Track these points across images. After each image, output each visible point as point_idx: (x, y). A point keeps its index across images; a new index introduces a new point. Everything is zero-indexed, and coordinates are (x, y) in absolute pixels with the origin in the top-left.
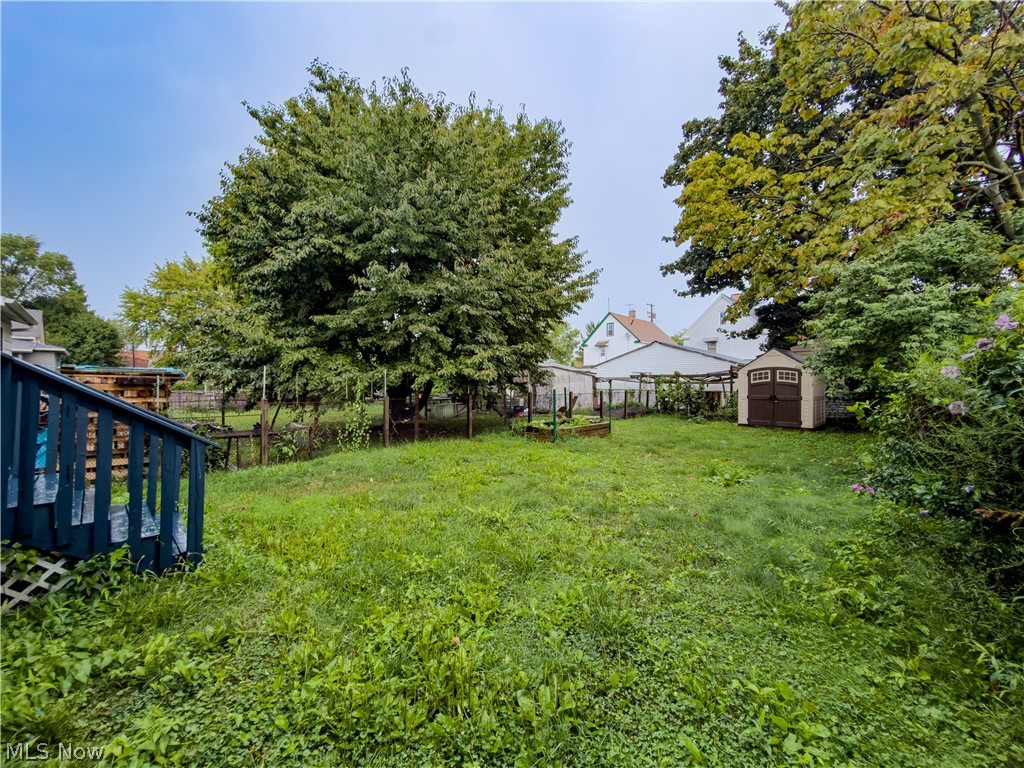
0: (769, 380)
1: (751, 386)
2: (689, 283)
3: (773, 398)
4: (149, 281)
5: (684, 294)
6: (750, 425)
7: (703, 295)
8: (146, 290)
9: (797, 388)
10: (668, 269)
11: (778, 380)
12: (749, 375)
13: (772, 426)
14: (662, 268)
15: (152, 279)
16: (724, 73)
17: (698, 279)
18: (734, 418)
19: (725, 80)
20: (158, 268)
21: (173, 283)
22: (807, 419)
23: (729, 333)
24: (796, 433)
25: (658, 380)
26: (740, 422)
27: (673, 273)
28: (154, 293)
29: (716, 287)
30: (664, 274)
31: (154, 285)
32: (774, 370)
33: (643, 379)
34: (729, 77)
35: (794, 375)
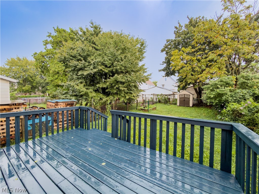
0: (183, 97)
1: (180, 98)
2: (165, 74)
3: (184, 100)
4: (5, 63)
5: (164, 76)
6: (180, 106)
7: (168, 77)
8: (4, 66)
9: (189, 98)
10: (160, 71)
11: (185, 97)
12: (179, 95)
13: (184, 106)
14: (159, 70)
15: (6, 63)
16: (175, 29)
17: (167, 73)
18: (176, 104)
19: (175, 31)
20: (8, 59)
21: (14, 64)
22: (191, 105)
23: (174, 86)
24: (189, 108)
25: (158, 95)
26: (177, 105)
27: (161, 71)
28: (8, 67)
29: (170, 75)
30: (159, 72)
31: (7, 65)
32: (185, 95)
33: (154, 95)
34: (176, 31)
35: (188, 96)
